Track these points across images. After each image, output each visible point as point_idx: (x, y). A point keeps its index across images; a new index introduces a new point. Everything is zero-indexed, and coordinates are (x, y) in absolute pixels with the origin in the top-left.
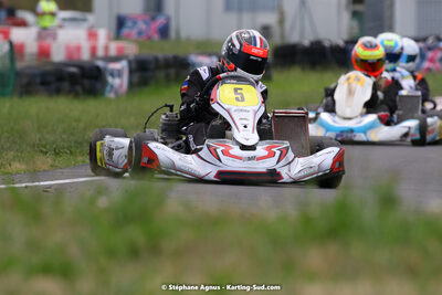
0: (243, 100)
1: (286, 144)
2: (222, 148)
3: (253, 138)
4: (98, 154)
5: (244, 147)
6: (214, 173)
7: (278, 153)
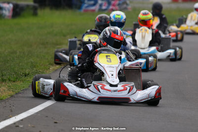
0: (111, 62)
1: (133, 84)
2: (101, 86)
3: (116, 81)
4: (37, 88)
5: (111, 85)
6: (97, 98)
7: (128, 88)
